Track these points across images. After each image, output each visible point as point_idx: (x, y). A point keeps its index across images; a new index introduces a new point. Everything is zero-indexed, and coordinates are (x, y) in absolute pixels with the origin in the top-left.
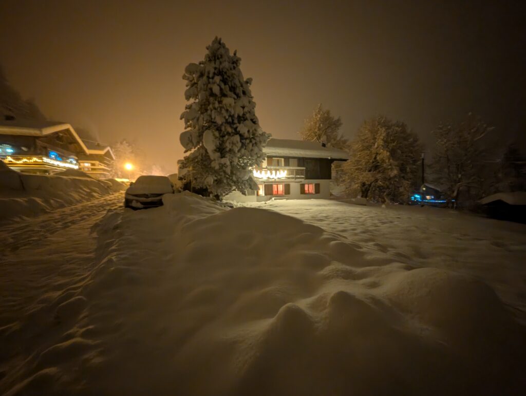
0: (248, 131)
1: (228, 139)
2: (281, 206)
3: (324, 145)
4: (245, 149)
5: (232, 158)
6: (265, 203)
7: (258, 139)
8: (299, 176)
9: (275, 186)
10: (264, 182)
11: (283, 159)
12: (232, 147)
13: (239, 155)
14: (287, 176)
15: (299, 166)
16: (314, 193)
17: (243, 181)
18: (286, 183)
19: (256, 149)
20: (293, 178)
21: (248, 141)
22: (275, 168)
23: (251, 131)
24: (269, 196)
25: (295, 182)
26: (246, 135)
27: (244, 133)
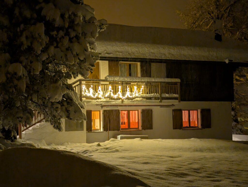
0: (62, 16)
1: (24, 30)
2: (126, 150)
3: (218, 38)
4: (57, 47)
5: (31, 62)
6: (99, 145)
7: (80, 30)
8: (167, 95)
9: (124, 114)
10: (102, 106)
11: (139, 64)
12: (32, 43)
13: (44, 57)
14: (145, 95)
15: (169, 76)
16: (200, 126)
17: (52, 104)
18: (144, 108)
19: (76, 48)
20: (156, 98)
21: (61, 33)
22: (122, 79)
23: (67, 16)
24: (111, 133)
25: (161, 106)
26: (58, 22)
27: (54, 20)
